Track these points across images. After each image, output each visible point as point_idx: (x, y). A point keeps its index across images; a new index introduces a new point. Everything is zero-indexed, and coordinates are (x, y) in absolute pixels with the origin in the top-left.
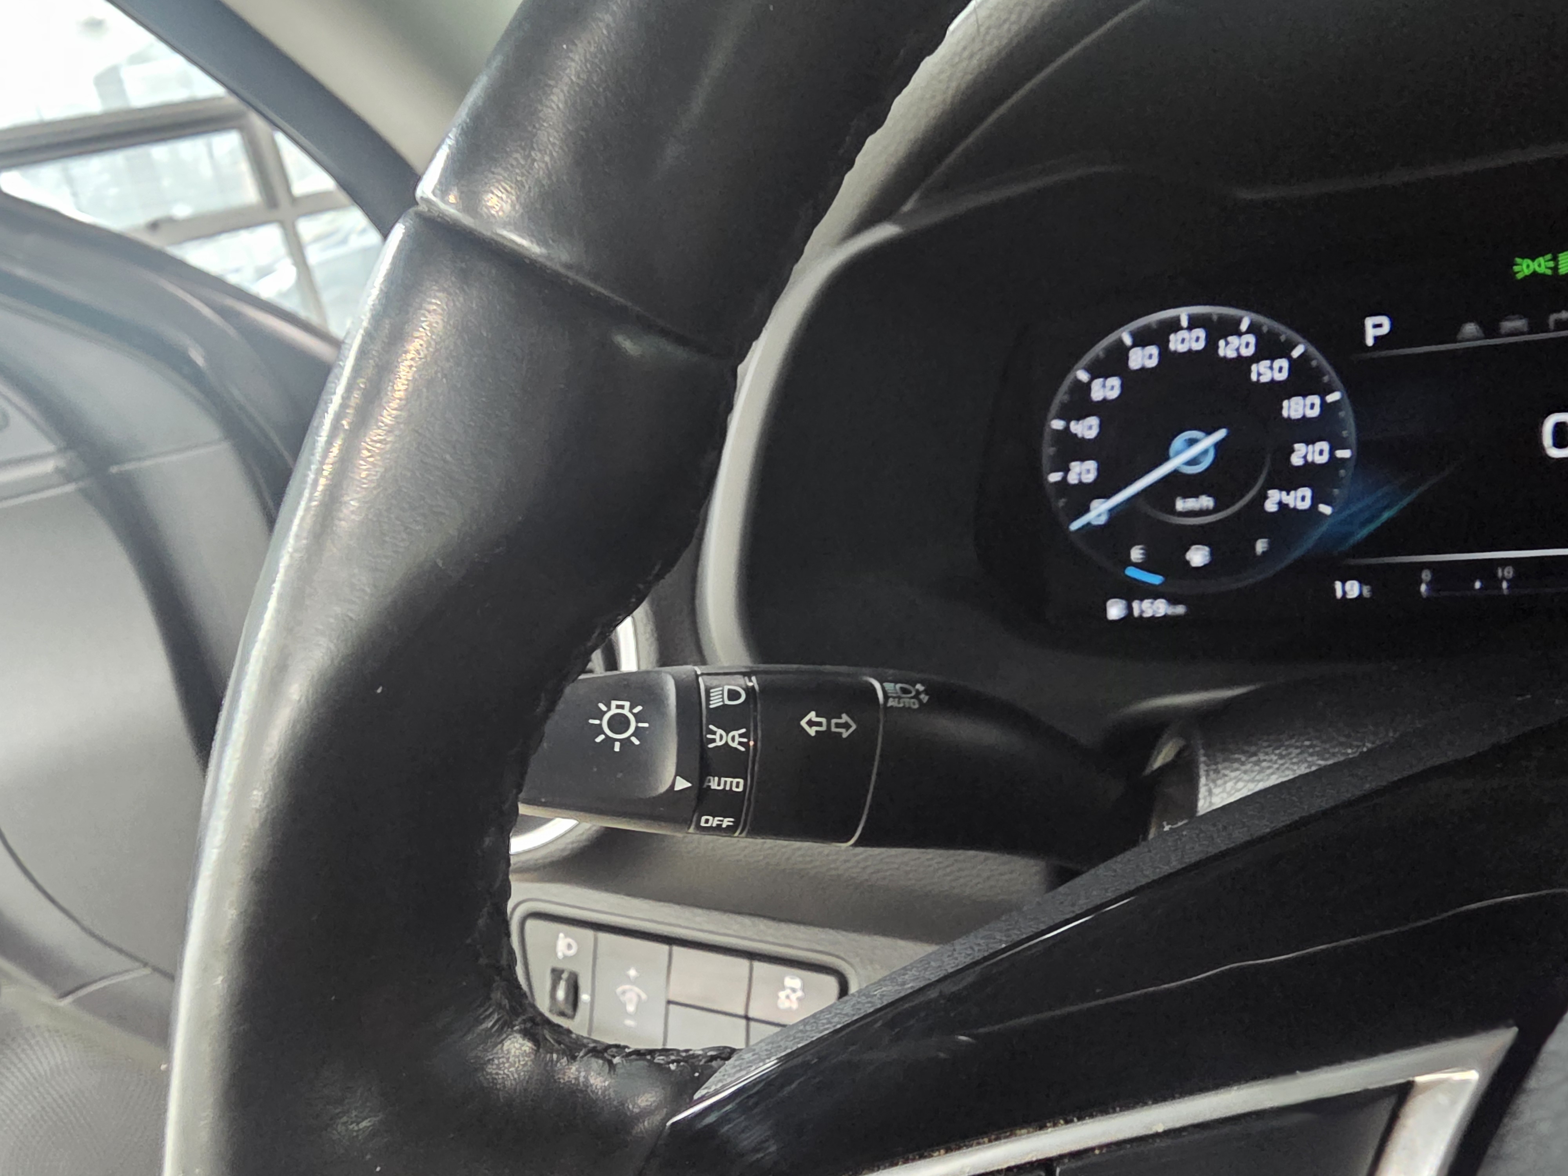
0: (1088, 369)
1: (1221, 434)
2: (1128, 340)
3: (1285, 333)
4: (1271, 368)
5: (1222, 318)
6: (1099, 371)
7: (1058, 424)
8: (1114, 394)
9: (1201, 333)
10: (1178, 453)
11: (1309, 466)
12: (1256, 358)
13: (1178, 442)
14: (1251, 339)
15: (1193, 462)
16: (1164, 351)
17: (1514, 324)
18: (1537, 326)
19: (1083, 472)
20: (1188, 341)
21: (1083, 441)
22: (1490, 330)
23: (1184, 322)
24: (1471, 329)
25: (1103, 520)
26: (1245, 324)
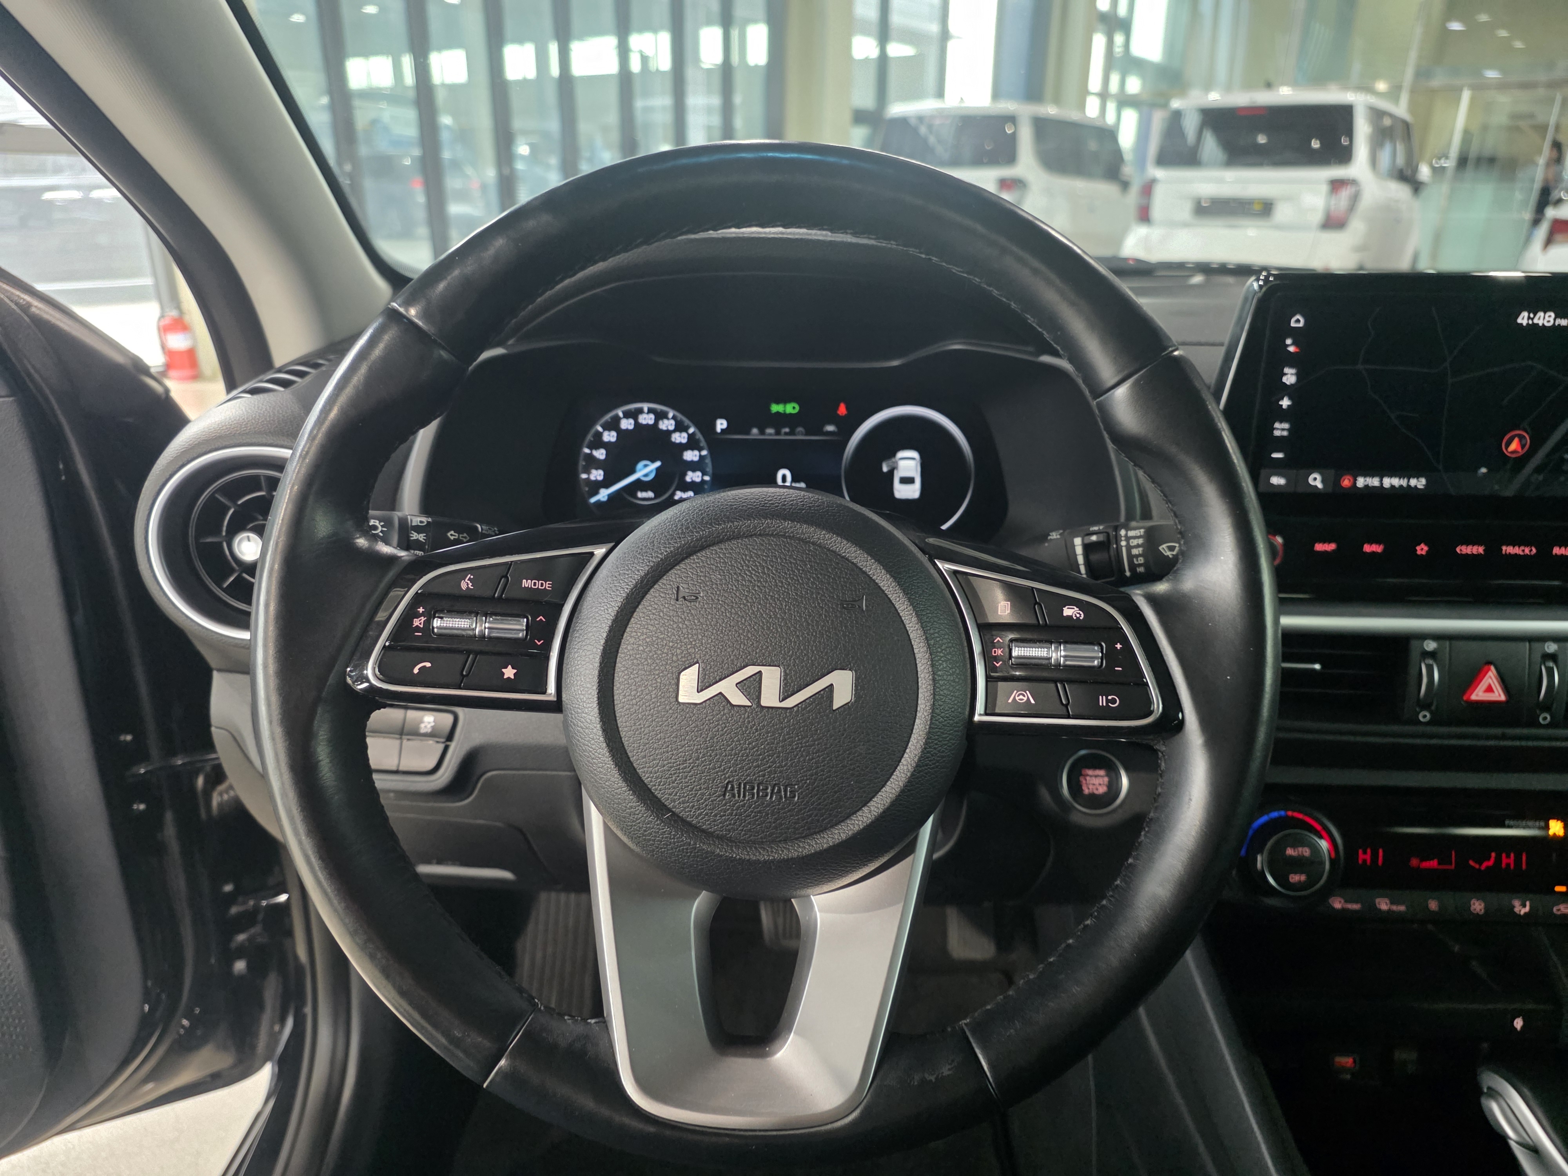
0: (602, 426)
1: (658, 464)
2: (621, 415)
3: (687, 422)
4: (680, 436)
5: (661, 412)
6: (608, 427)
7: (587, 451)
8: (613, 439)
9: (652, 416)
10: (640, 470)
11: (693, 482)
12: (675, 431)
13: (640, 465)
14: (673, 422)
15: (646, 475)
16: (637, 423)
17: (770, 431)
18: (778, 433)
19: (597, 475)
20: (647, 419)
21: (599, 460)
22: (762, 432)
23: (646, 410)
24: (755, 431)
25: (605, 499)
26: (671, 415)
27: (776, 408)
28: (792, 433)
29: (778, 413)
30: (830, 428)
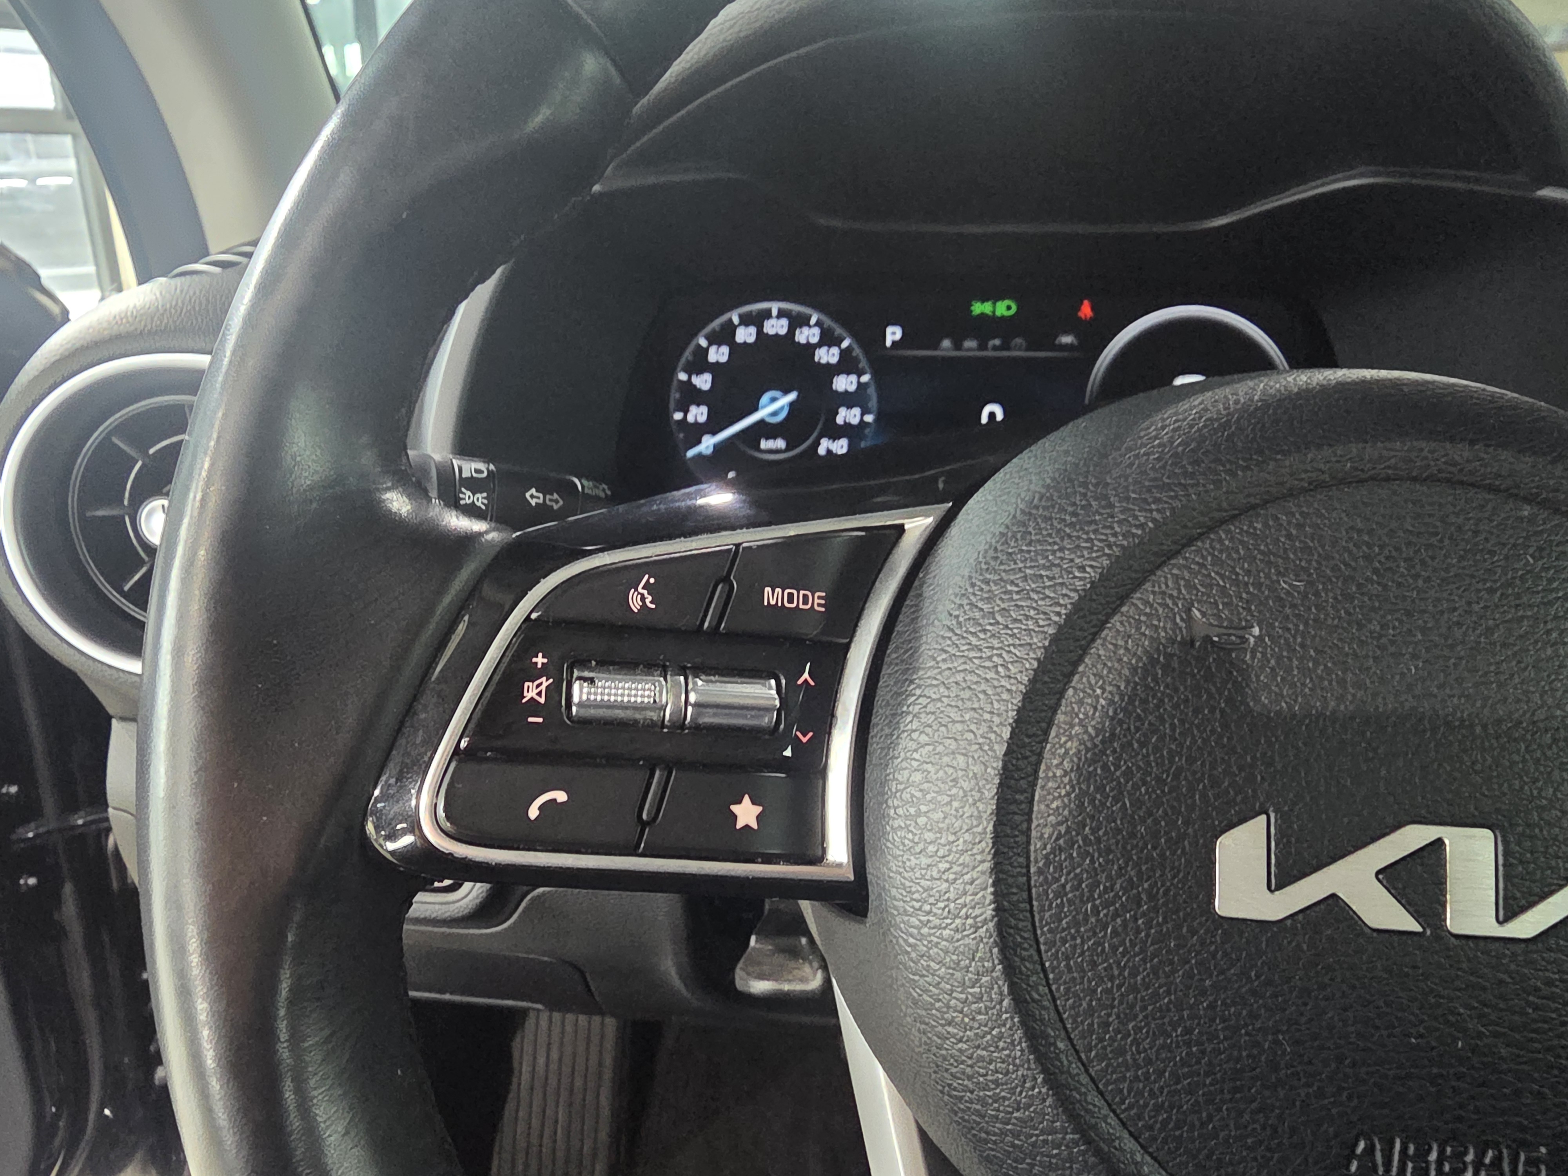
0: (707, 338)
1: (792, 396)
2: (736, 320)
3: (839, 331)
4: (828, 353)
5: (799, 314)
6: (715, 339)
7: (683, 376)
8: (724, 359)
9: (784, 322)
10: (765, 407)
11: (847, 425)
12: (820, 345)
13: (767, 398)
14: (816, 331)
15: (774, 414)
16: (760, 332)
17: (970, 344)
18: (982, 346)
19: (698, 414)
20: (776, 327)
21: (700, 391)
22: (958, 346)
23: (775, 312)
24: (946, 343)
25: (709, 451)
26: (813, 321)
27: (979, 308)
28: (1005, 346)
29: (983, 315)
30: (1067, 339)
